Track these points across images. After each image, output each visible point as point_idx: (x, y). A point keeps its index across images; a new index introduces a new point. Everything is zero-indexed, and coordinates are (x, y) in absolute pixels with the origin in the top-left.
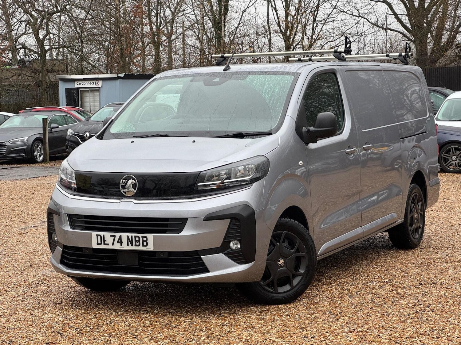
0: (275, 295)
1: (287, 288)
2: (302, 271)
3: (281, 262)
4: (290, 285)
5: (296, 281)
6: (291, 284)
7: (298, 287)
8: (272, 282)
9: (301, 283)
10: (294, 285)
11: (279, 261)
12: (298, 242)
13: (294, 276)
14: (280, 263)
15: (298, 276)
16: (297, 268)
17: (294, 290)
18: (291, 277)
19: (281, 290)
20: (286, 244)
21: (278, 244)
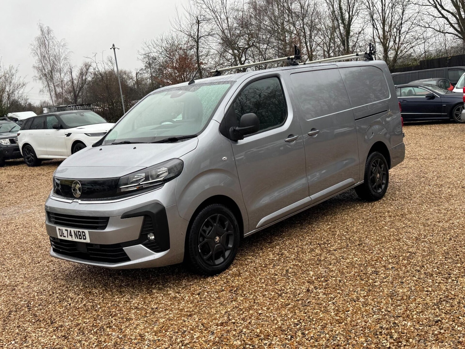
0: (213, 267)
1: (221, 260)
2: (230, 246)
5: (227, 253)
6: (224, 256)
7: (228, 259)
8: (212, 254)
9: (230, 255)
10: (226, 256)
11: (216, 239)
12: (227, 223)
13: (226, 250)
14: (216, 240)
15: (228, 250)
16: (227, 243)
17: (226, 261)
18: (223, 251)
19: (217, 262)
21: (215, 224)
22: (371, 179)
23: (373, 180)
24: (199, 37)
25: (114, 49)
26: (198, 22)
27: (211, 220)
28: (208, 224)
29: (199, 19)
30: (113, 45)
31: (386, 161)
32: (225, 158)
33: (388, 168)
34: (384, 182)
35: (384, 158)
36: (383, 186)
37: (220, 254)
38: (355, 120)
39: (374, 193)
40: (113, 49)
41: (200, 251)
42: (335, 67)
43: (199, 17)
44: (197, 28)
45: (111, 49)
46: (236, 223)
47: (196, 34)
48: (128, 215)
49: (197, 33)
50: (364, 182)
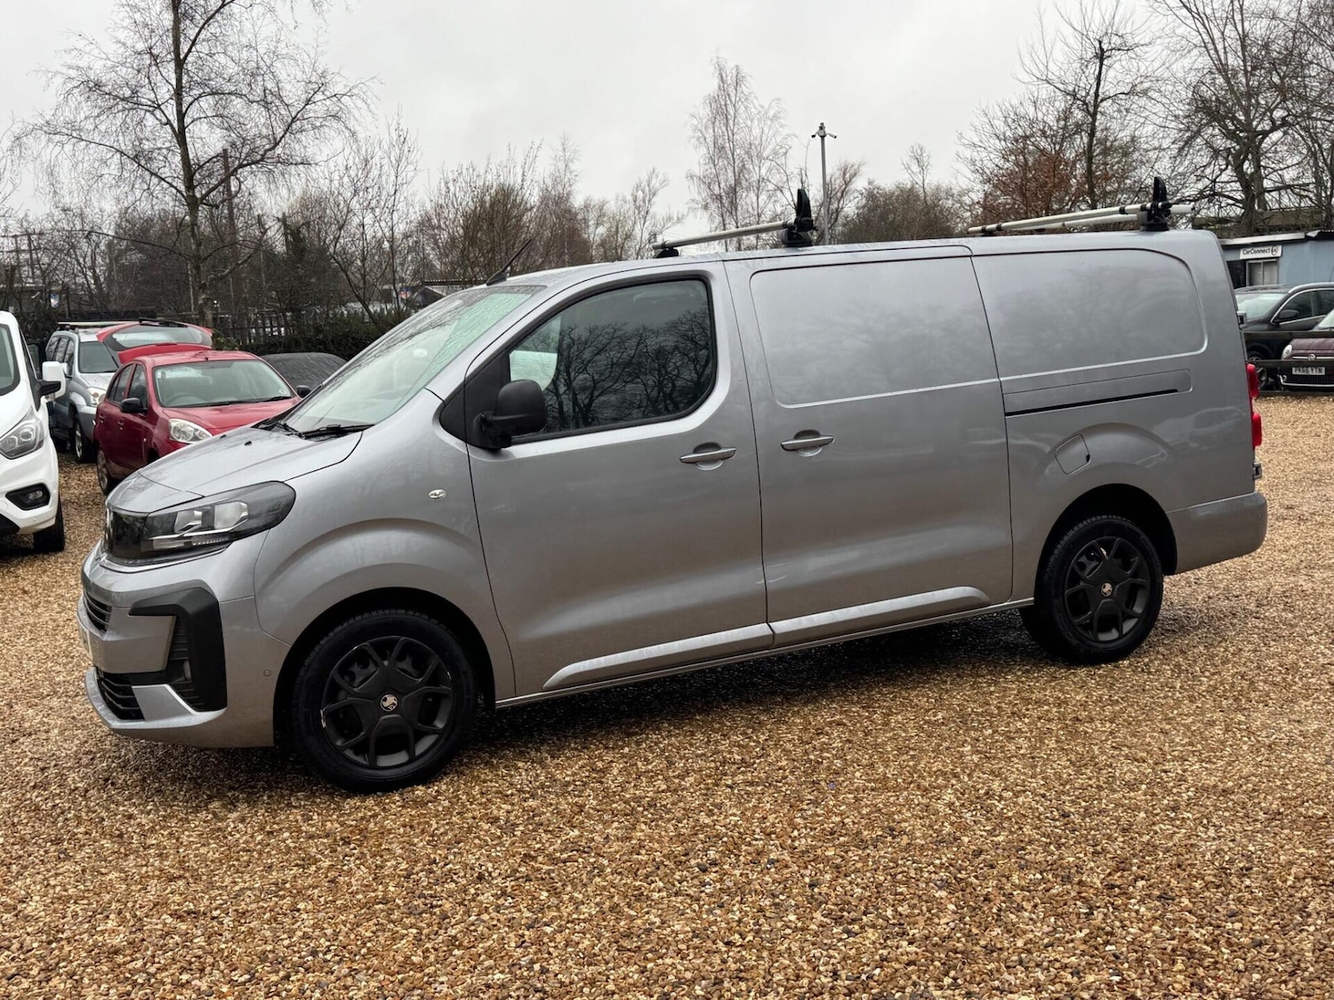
0: (370, 772)
1: (401, 757)
2: (440, 725)
3: (390, 700)
4: (408, 752)
5: (422, 746)
6: (410, 749)
7: (425, 758)
8: (366, 741)
9: (434, 749)
10: (418, 753)
11: (385, 700)
12: (435, 661)
13: (420, 735)
14: (386, 704)
15: (430, 733)
16: (429, 717)
17: (416, 763)
18: (411, 736)
19: (384, 761)
20: (406, 665)
21: (386, 663)
22: (1073, 596)
23: (1080, 603)
24: (1100, 98)
25: (823, 137)
26: (1101, 56)
27: (372, 652)
28: (362, 659)
29: (1105, 47)
30: (822, 128)
31: (1150, 546)
32: (437, 492)
33: (1159, 570)
34: (1138, 609)
35: (1143, 536)
36: (1128, 626)
37: (395, 740)
38: (1007, 414)
39: (1075, 642)
40: (819, 139)
41: (324, 725)
42: (959, 251)
43: (1105, 40)
44: (1097, 73)
45: (813, 136)
46: (464, 665)
47: (1092, 92)
48: (144, 608)
49: (1095, 86)
50: (1035, 601)
